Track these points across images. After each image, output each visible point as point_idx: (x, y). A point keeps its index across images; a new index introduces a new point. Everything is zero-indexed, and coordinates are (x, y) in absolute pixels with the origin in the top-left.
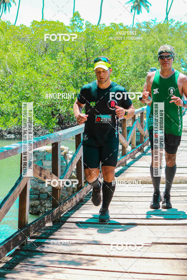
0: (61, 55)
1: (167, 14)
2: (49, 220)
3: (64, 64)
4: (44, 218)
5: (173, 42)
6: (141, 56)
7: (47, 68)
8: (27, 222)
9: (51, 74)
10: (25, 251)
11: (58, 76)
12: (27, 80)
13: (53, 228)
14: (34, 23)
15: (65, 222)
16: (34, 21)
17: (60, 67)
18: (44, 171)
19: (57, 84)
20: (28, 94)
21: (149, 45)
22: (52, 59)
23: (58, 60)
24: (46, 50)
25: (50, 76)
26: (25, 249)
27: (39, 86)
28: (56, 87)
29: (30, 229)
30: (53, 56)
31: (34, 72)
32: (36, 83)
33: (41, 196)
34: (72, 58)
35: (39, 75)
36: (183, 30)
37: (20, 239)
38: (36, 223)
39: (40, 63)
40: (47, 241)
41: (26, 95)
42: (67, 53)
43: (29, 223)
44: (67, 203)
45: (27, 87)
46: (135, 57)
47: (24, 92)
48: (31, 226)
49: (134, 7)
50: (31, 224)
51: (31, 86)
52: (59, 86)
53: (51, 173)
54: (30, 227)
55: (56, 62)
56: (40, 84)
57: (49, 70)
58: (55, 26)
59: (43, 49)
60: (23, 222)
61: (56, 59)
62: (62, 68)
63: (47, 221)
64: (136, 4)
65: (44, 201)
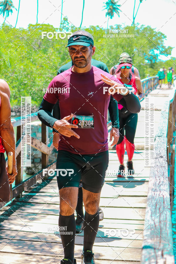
0: (51, 50)
1: (134, 19)
2: (39, 178)
3: (53, 57)
4: (35, 177)
5: (138, 40)
6: (113, 51)
7: (40, 61)
8: (22, 180)
9: (43, 65)
10: (21, 202)
11: (48, 66)
12: (25, 70)
13: (43, 185)
14: (30, 25)
15: (52, 180)
16: (30, 24)
17: (50, 60)
18: (35, 140)
19: (48, 73)
20: (25, 81)
21: (119, 42)
22: (44, 53)
23: (48, 54)
24: (39, 47)
25: (43, 67)
26: (20, 200)
27: (34, 74)
28: (47, 75)
29: (24, 185)
30: (45, 51)
31: (30, 64)
32: (32, 72)
33: (35, 160)
34: (60, 53)
35: (34, 66)
36: (147, 31)
37: (16, 193)
38: (29, 181)
39: (35, 56)
40: (37, 194)
41: (24, 82)
42: (57, 49)
43: (23, 181)
44: (53, 165)
45: (25, 75)
46: (108, 52)
47: (22, 79)
48: (25, 182)
49: (108, 14)
50: (25, 181)
51: (28, 74)
52: (50, 75)
53: (40, 142)
54: (24, 184)
55: (47, 56)
56: (35, 73)
57: (41, 62)
58: (46, 28)
59: (37, 46)
60: (19, 180)
61: (47, 54)
62: (52, 61)
63: (37, 179)
64: (110, 11)
65: (38, 164)
